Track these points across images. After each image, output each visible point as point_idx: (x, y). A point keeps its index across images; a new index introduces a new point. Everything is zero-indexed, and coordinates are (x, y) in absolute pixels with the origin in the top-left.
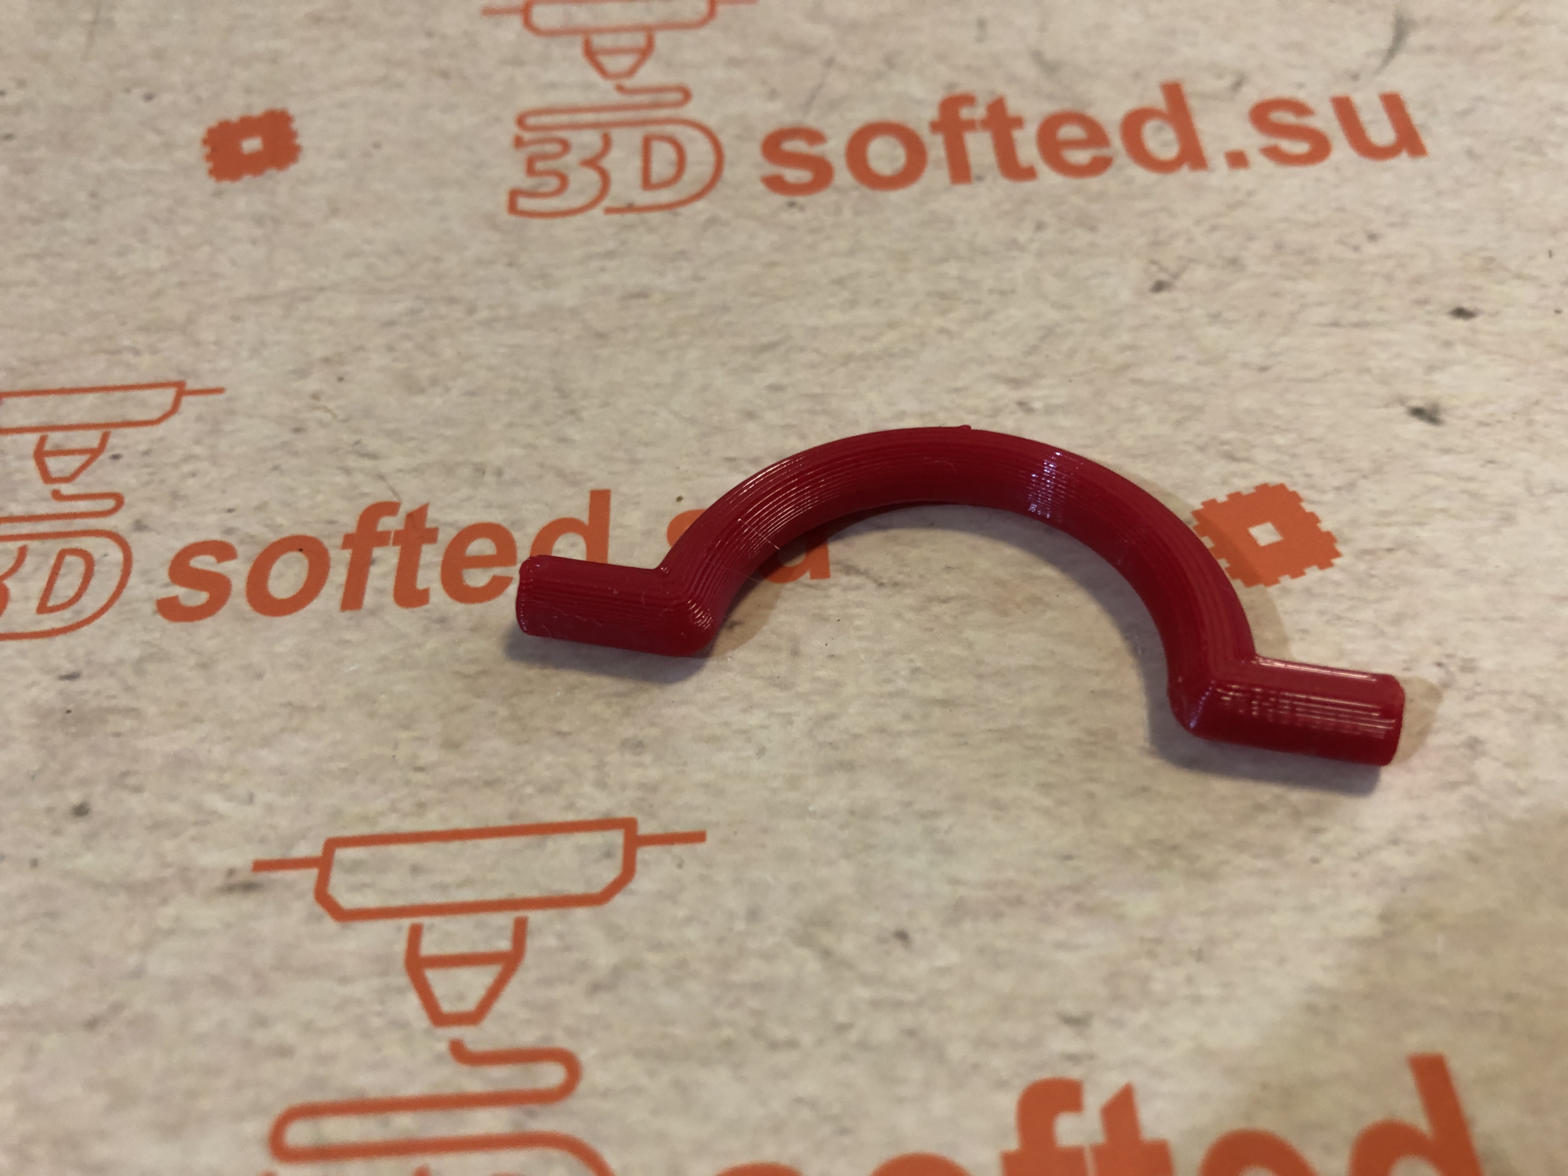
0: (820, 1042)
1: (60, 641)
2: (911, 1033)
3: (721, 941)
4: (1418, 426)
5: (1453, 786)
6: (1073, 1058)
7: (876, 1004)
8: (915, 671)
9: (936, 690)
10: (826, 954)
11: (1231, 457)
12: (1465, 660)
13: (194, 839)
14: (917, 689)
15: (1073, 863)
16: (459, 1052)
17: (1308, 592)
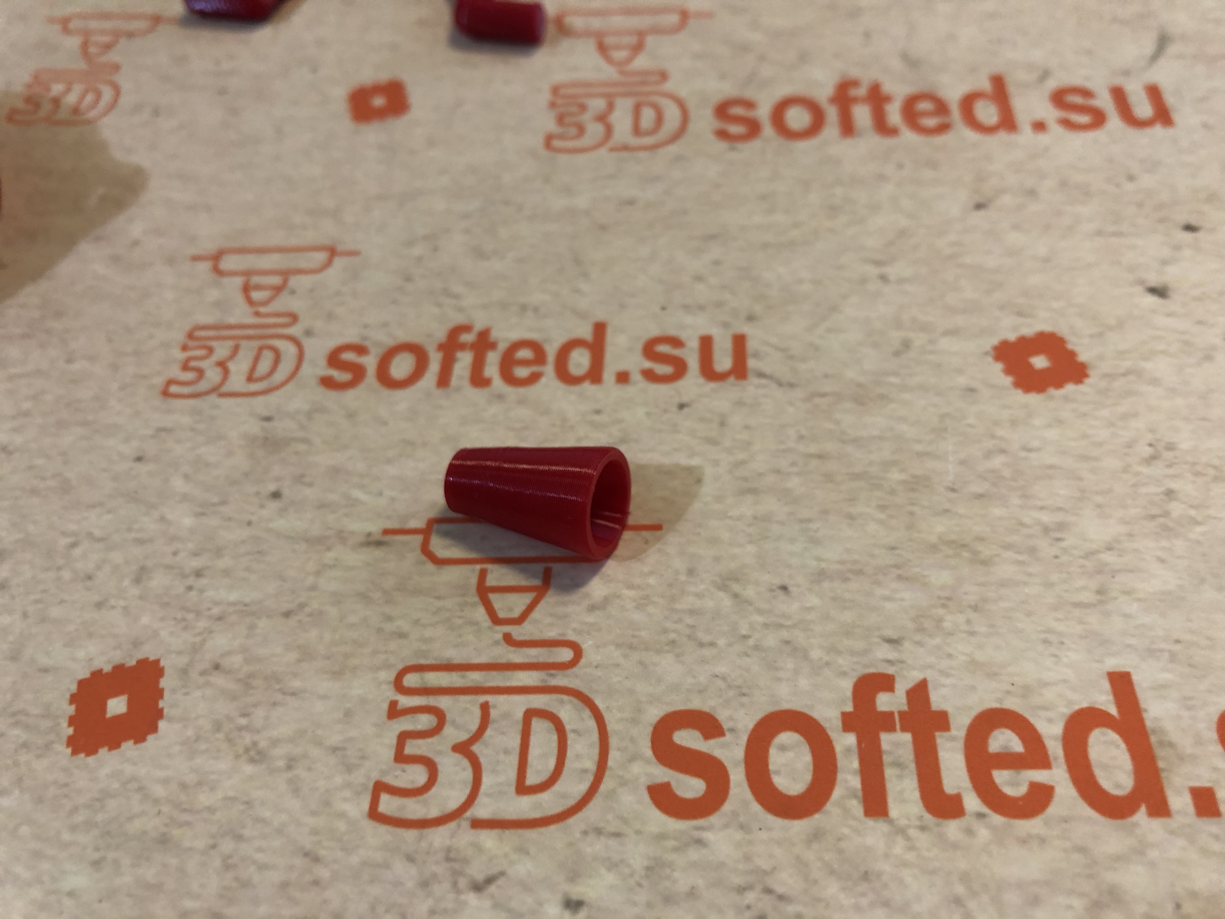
0: (730, 645)
1: (260, 400)
2: (787, 642)
3: (670, 585)
4: (1152, 300)
5: (1153, 517)
6: (889, 662)
7: (766, 626)
8: (801, 438)
9: (813, 449)
10: (736, 596)
11: (1020, 314)
12: (1169, 443)
13: (346, 515)
14: (801, 448)
15: (897, 552)
16: (508, 639)
17: (1066, 399)
